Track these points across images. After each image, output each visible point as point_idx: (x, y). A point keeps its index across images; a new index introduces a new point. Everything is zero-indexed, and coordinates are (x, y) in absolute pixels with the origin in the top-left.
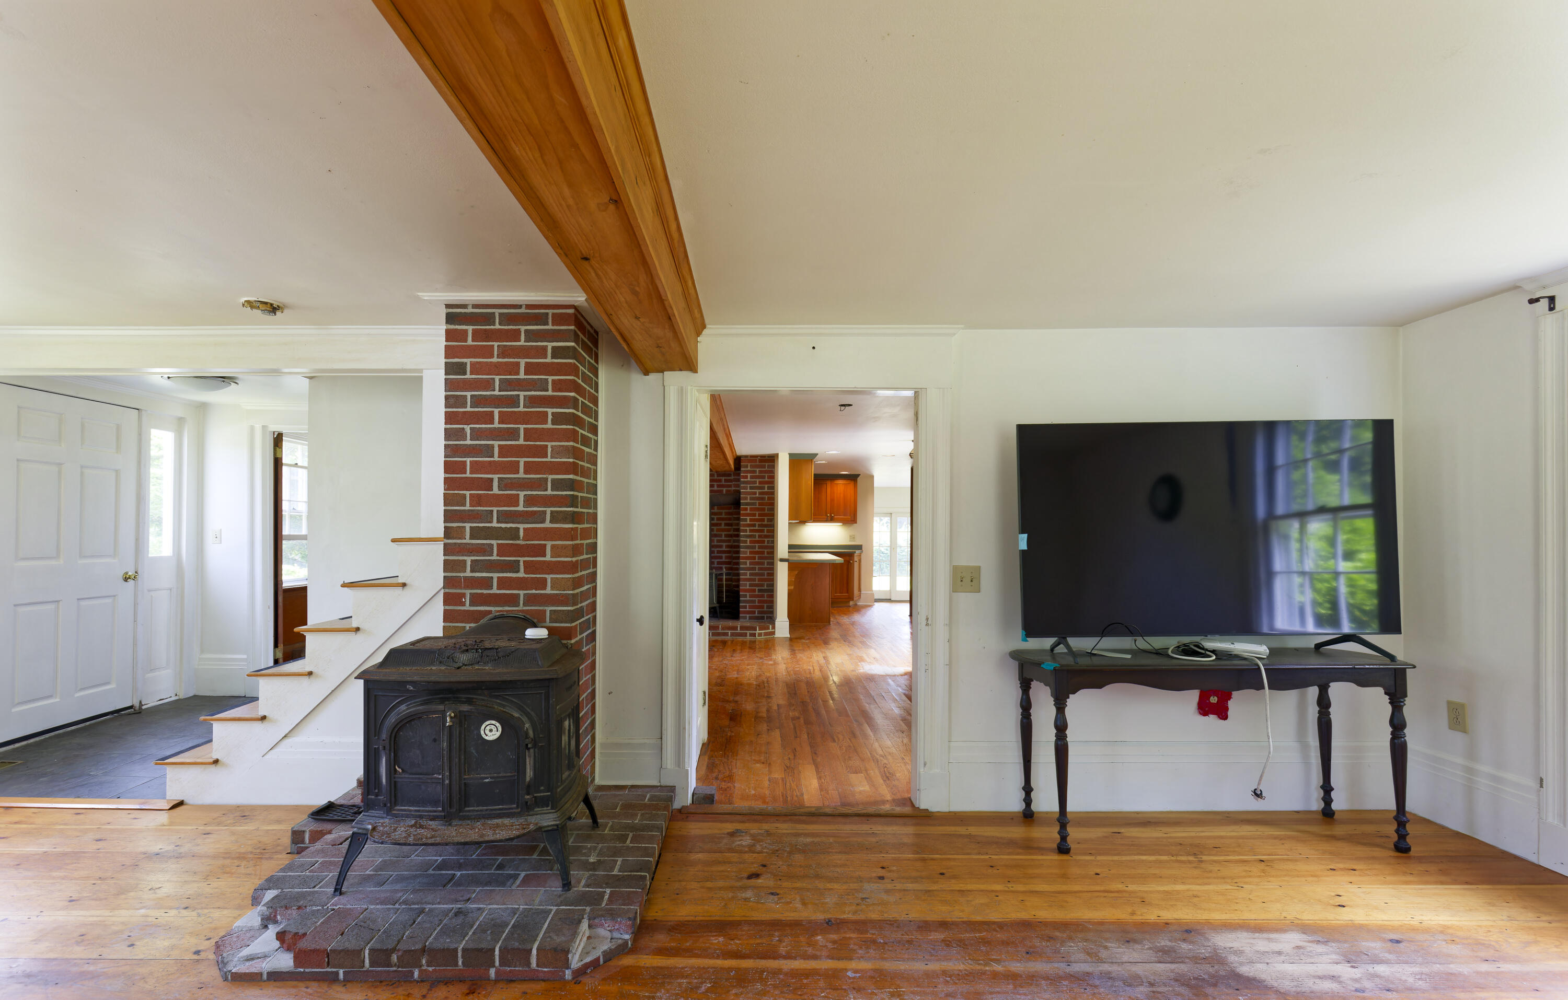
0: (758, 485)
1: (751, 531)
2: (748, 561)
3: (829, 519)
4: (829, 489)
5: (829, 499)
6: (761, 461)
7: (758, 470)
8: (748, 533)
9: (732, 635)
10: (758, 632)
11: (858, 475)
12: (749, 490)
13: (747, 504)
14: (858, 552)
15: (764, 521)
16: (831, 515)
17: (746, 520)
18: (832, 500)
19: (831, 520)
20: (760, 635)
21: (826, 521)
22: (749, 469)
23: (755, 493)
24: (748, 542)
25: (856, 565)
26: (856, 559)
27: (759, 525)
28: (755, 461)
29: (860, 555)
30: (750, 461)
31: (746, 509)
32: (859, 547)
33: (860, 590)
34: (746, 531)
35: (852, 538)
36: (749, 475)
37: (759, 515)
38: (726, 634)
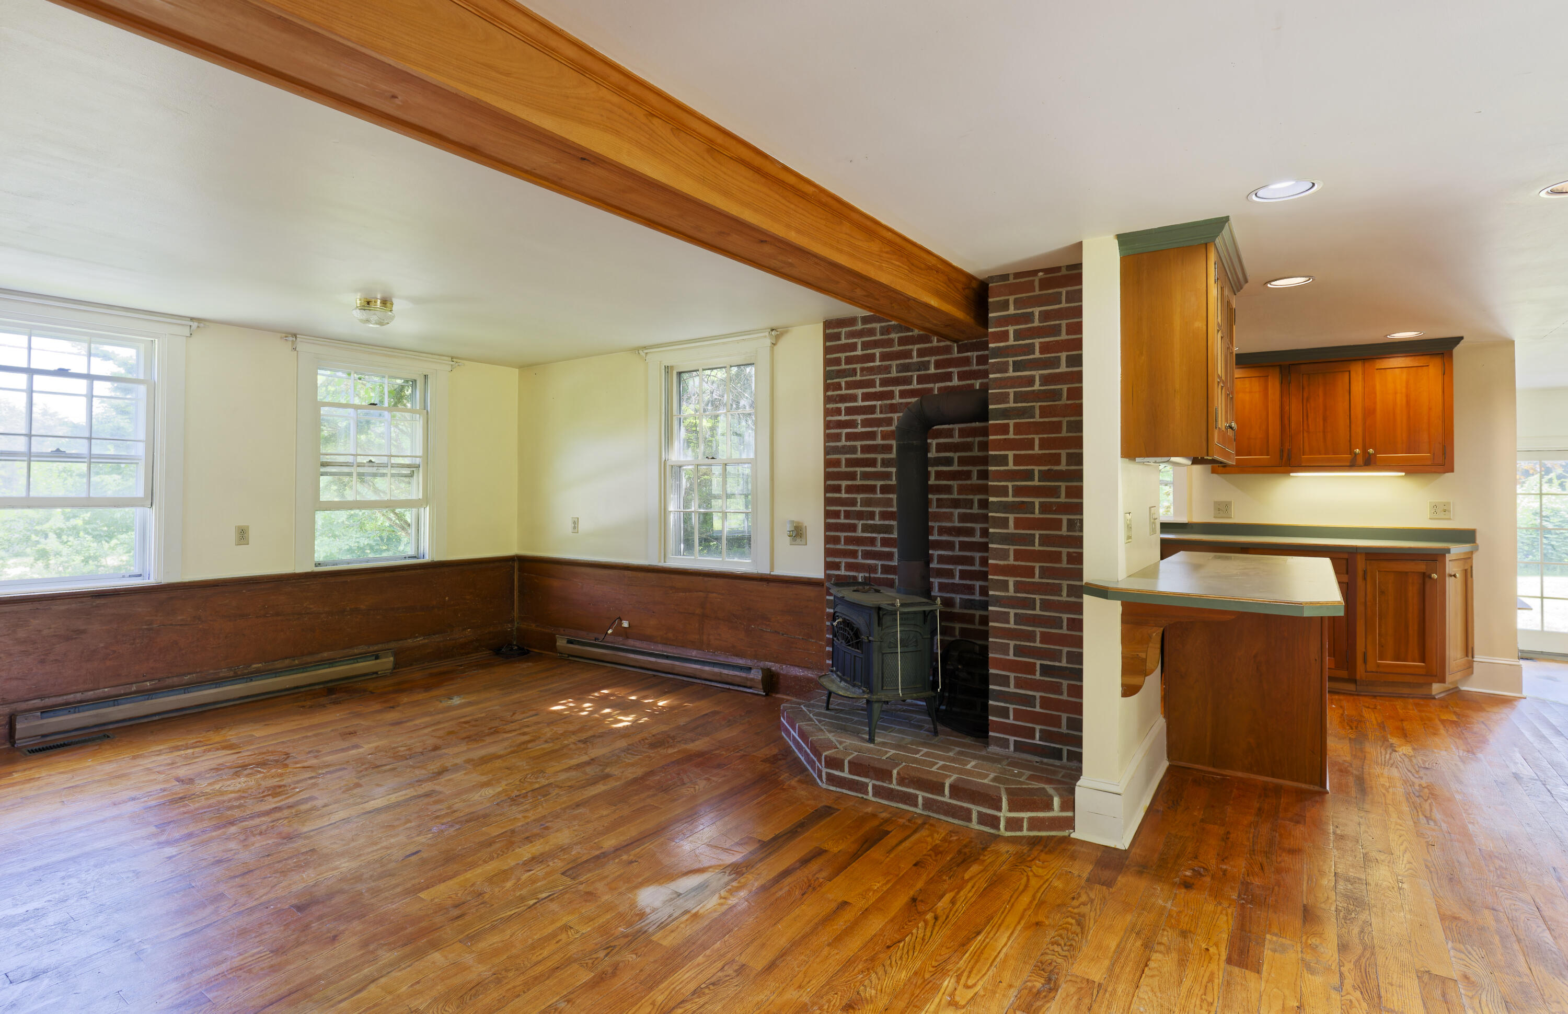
0: (1037, 355)
1: (1018, 491)
2: (1011, 581)
3: (1360, 460)
4: (1357, 387)
5: (1358, 411)
6: (1044, 284)
7: (1037, 311)
8: (1010, 499)
9: (928, 804)
10: (1004, 814)
11: (1458, 340)
12: (1011, 373)
13: (1006, 414)
14: (1457, 550)
15: (1058, 463)
16: (1365, 451)
17: (1003, 460)
18: (1369, 412)
19: (1368, 463)
20: (1013, 824)
21: (1352, 465)
22: (1012, 311)
23: (1030, 381)
24: (1011, 523)
25: (1453, 589)
26: (1451, 567)
27: (1044, 476)
28: (1030, 287)
29: (1468, 558)
30: (1013, 289)
31: (1004, 429)
32: (1467, 536)
33: (1468, 650)
34: (1003, 491)
35: (1440, 509)
36: (1011, 329)
37: (1044, 444)
38: (910, 800)
